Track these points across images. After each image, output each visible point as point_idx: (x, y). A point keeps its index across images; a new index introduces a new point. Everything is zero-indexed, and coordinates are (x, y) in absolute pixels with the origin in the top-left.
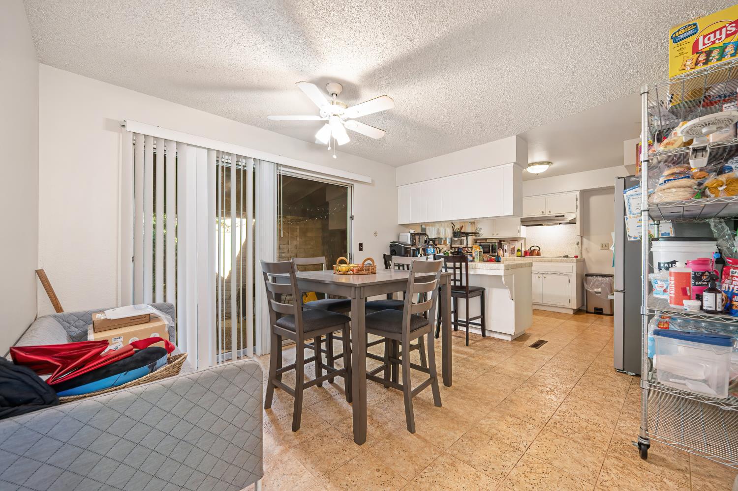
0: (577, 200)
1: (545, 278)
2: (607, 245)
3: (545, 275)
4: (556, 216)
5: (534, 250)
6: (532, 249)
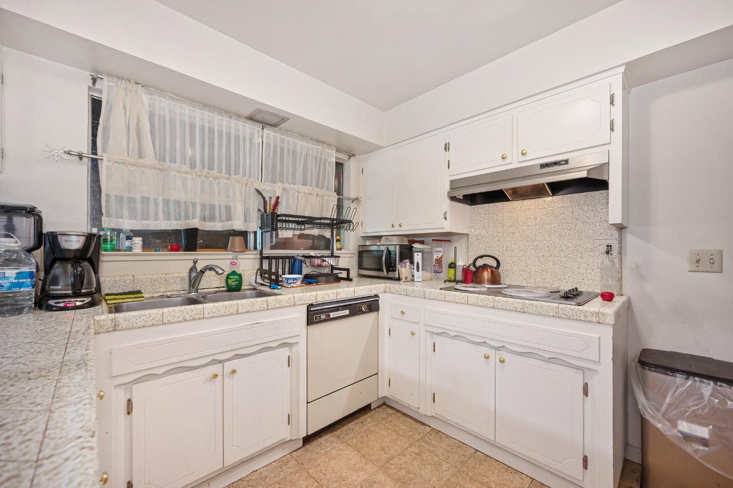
0: (612, 103)
1: (502, 362)
2: (716, 258)
3: (504, 355)
4: (543, 166)
5: (485, 267)
6: (479, 263)
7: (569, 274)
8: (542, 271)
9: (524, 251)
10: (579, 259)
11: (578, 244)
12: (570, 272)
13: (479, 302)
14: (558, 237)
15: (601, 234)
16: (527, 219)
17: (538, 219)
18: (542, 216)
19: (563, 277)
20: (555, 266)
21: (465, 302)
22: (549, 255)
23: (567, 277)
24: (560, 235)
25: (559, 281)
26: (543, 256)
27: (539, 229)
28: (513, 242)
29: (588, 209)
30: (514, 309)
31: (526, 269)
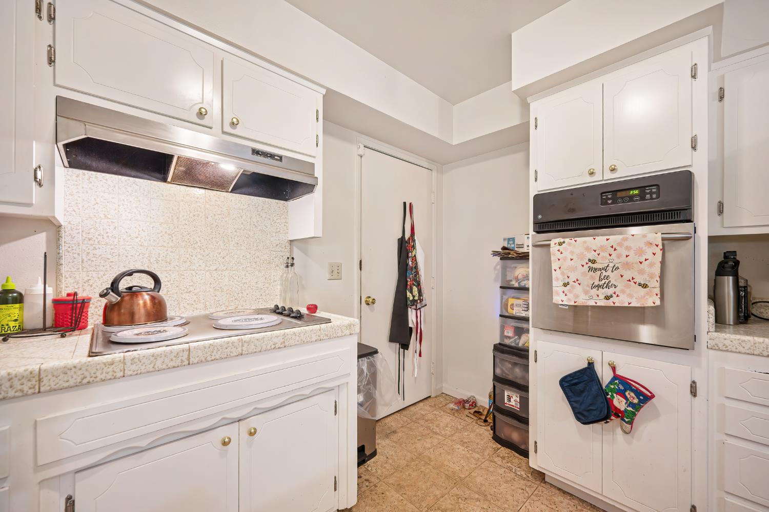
2: (340, 269)
7: (247, 292)
8: (216, 290)
9: (188, 264)
10: (257, 272)
11: (256, 255)
12: (248, 289)
13: (215, 352)
14: (236, 245)
15: (277, 245)
16: (194, 215)
17: (210, 219)
18: (215, 215)
19: (240, 295)
20: (231, 282)
21: (182, 361)
22: (225, 268)
23: (245, 294)
24: (238, 244)
25: (236, 301)
26: (216, 270)
27: (212, 232)
28: (170, 249)
29: (266, 217)
30: (273, 347)
31: (191, 289)
